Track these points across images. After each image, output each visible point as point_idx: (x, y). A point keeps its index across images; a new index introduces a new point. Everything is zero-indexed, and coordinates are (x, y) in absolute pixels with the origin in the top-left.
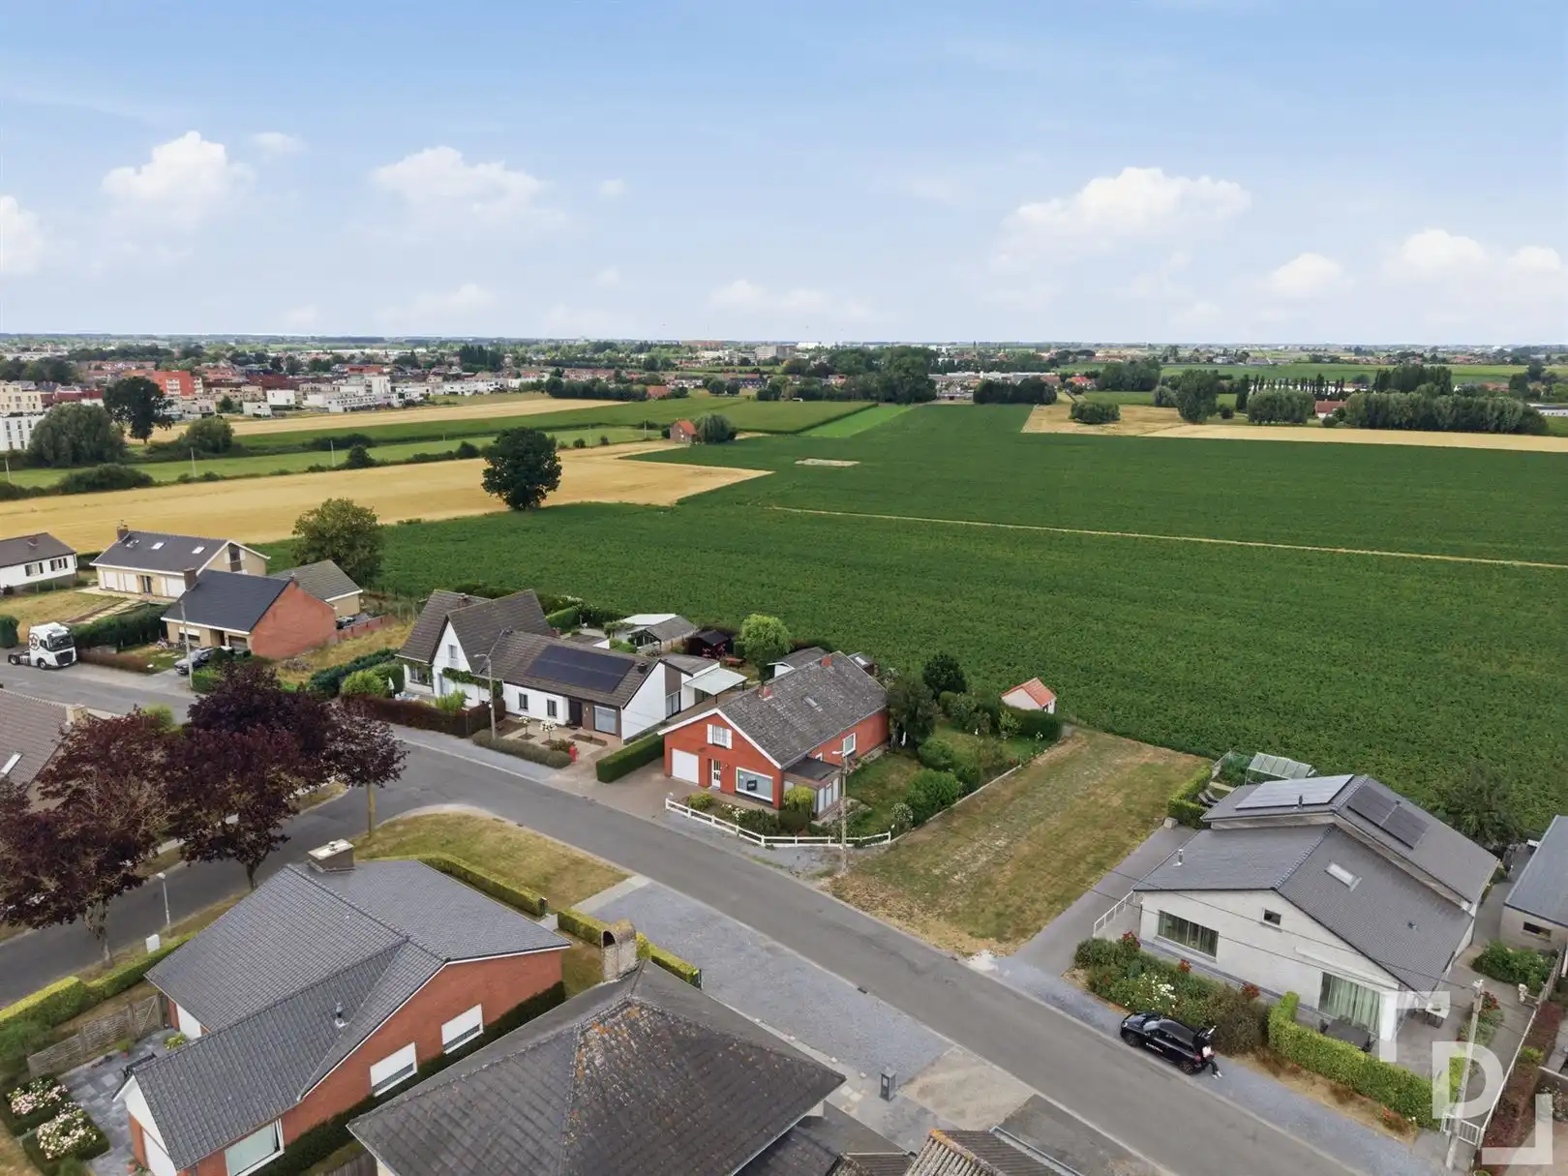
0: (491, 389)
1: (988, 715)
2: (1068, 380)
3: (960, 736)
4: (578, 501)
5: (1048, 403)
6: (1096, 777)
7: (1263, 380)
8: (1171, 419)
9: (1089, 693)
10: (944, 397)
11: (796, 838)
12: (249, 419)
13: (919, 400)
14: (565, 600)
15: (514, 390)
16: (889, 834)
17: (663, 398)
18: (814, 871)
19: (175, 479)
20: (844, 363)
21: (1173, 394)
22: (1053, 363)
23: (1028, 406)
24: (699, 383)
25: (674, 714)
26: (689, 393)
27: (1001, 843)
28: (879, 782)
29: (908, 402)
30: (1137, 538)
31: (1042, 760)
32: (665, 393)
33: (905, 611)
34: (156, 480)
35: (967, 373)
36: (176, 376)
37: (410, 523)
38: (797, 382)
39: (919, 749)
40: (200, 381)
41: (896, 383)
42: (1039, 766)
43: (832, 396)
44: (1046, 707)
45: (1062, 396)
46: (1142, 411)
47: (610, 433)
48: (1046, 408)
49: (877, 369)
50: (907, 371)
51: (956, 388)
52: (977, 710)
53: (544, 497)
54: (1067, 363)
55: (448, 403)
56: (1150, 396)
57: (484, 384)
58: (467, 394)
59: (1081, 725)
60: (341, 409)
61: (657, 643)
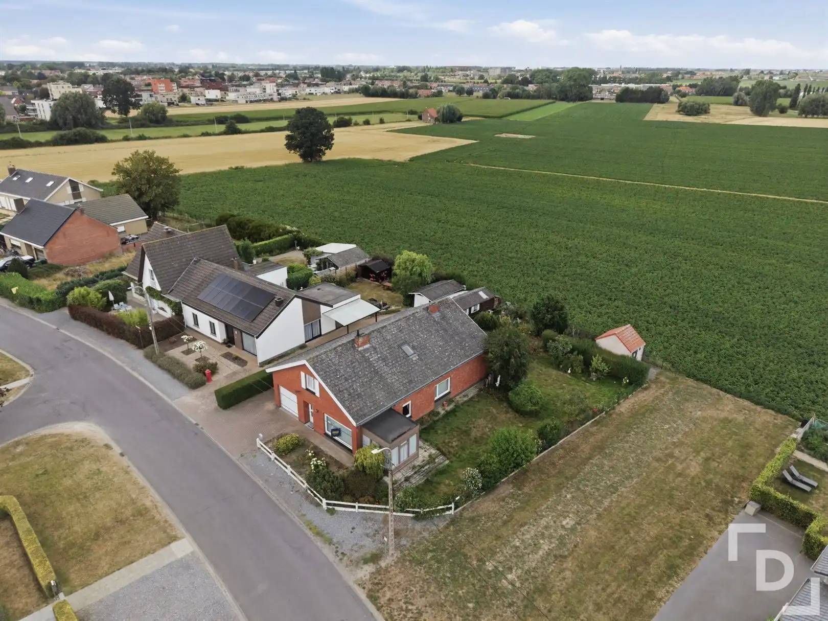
0: (332, 91)
1: (581, 357)
2: (678, 89)
3: (554, 372)
4: (347, 157)
5: (663, 102)
6: (676, 431)
7: (810, 87)
8: (746, 114)
9: (675, 332)
10: (597, 98)
11: (357, 505)
12: (193, 106)
13: (581, 99)
14: (284, 229)
15: (345, 92)
16: (453, 505)
17: (428, 96)
18: (362, 553)
19: (121, 138)
20: (539, 77)
21: (747, 98)
22: (669, 79)
23: (650, 104)
24: (451, 88)
25: (314, 338)
26: (444, 94)
27: (568, 522)
28: (464, 428)
29: (574, 101)
30: (719, 194)
31: (625, 407)
32: (429, 94)
33: (537, 245)
34: (109, 138)
35: (614, 85)
36: (162, 82)
37: (237, 168)
38: (507, 88)
39: (510, 394)
40: (176, 85)
41: (568, 88)
42: (621, 414)
43: (529, 96)
44: (636, 352)
45: (672, 99)
46: (724, 108)
47: (385, 116)
48: (662, 106)
49: (558, 81)
50: (575, 80)
51: (604, 93)
52: (572, 351)
53: (324, 154)
54: (678, 79)
55: (304, 99)
56: (731, 99)
57: (329, 88)
58: (318, 94)
59: (666, 368)
60: (244, 102)
61: (332, 268)
